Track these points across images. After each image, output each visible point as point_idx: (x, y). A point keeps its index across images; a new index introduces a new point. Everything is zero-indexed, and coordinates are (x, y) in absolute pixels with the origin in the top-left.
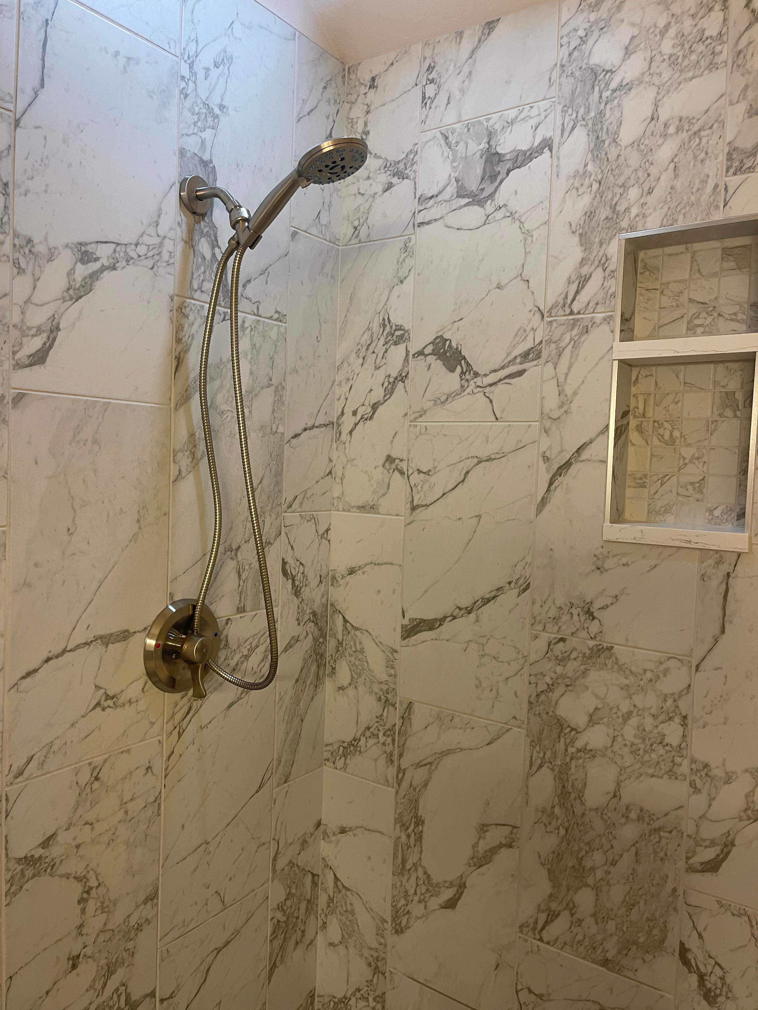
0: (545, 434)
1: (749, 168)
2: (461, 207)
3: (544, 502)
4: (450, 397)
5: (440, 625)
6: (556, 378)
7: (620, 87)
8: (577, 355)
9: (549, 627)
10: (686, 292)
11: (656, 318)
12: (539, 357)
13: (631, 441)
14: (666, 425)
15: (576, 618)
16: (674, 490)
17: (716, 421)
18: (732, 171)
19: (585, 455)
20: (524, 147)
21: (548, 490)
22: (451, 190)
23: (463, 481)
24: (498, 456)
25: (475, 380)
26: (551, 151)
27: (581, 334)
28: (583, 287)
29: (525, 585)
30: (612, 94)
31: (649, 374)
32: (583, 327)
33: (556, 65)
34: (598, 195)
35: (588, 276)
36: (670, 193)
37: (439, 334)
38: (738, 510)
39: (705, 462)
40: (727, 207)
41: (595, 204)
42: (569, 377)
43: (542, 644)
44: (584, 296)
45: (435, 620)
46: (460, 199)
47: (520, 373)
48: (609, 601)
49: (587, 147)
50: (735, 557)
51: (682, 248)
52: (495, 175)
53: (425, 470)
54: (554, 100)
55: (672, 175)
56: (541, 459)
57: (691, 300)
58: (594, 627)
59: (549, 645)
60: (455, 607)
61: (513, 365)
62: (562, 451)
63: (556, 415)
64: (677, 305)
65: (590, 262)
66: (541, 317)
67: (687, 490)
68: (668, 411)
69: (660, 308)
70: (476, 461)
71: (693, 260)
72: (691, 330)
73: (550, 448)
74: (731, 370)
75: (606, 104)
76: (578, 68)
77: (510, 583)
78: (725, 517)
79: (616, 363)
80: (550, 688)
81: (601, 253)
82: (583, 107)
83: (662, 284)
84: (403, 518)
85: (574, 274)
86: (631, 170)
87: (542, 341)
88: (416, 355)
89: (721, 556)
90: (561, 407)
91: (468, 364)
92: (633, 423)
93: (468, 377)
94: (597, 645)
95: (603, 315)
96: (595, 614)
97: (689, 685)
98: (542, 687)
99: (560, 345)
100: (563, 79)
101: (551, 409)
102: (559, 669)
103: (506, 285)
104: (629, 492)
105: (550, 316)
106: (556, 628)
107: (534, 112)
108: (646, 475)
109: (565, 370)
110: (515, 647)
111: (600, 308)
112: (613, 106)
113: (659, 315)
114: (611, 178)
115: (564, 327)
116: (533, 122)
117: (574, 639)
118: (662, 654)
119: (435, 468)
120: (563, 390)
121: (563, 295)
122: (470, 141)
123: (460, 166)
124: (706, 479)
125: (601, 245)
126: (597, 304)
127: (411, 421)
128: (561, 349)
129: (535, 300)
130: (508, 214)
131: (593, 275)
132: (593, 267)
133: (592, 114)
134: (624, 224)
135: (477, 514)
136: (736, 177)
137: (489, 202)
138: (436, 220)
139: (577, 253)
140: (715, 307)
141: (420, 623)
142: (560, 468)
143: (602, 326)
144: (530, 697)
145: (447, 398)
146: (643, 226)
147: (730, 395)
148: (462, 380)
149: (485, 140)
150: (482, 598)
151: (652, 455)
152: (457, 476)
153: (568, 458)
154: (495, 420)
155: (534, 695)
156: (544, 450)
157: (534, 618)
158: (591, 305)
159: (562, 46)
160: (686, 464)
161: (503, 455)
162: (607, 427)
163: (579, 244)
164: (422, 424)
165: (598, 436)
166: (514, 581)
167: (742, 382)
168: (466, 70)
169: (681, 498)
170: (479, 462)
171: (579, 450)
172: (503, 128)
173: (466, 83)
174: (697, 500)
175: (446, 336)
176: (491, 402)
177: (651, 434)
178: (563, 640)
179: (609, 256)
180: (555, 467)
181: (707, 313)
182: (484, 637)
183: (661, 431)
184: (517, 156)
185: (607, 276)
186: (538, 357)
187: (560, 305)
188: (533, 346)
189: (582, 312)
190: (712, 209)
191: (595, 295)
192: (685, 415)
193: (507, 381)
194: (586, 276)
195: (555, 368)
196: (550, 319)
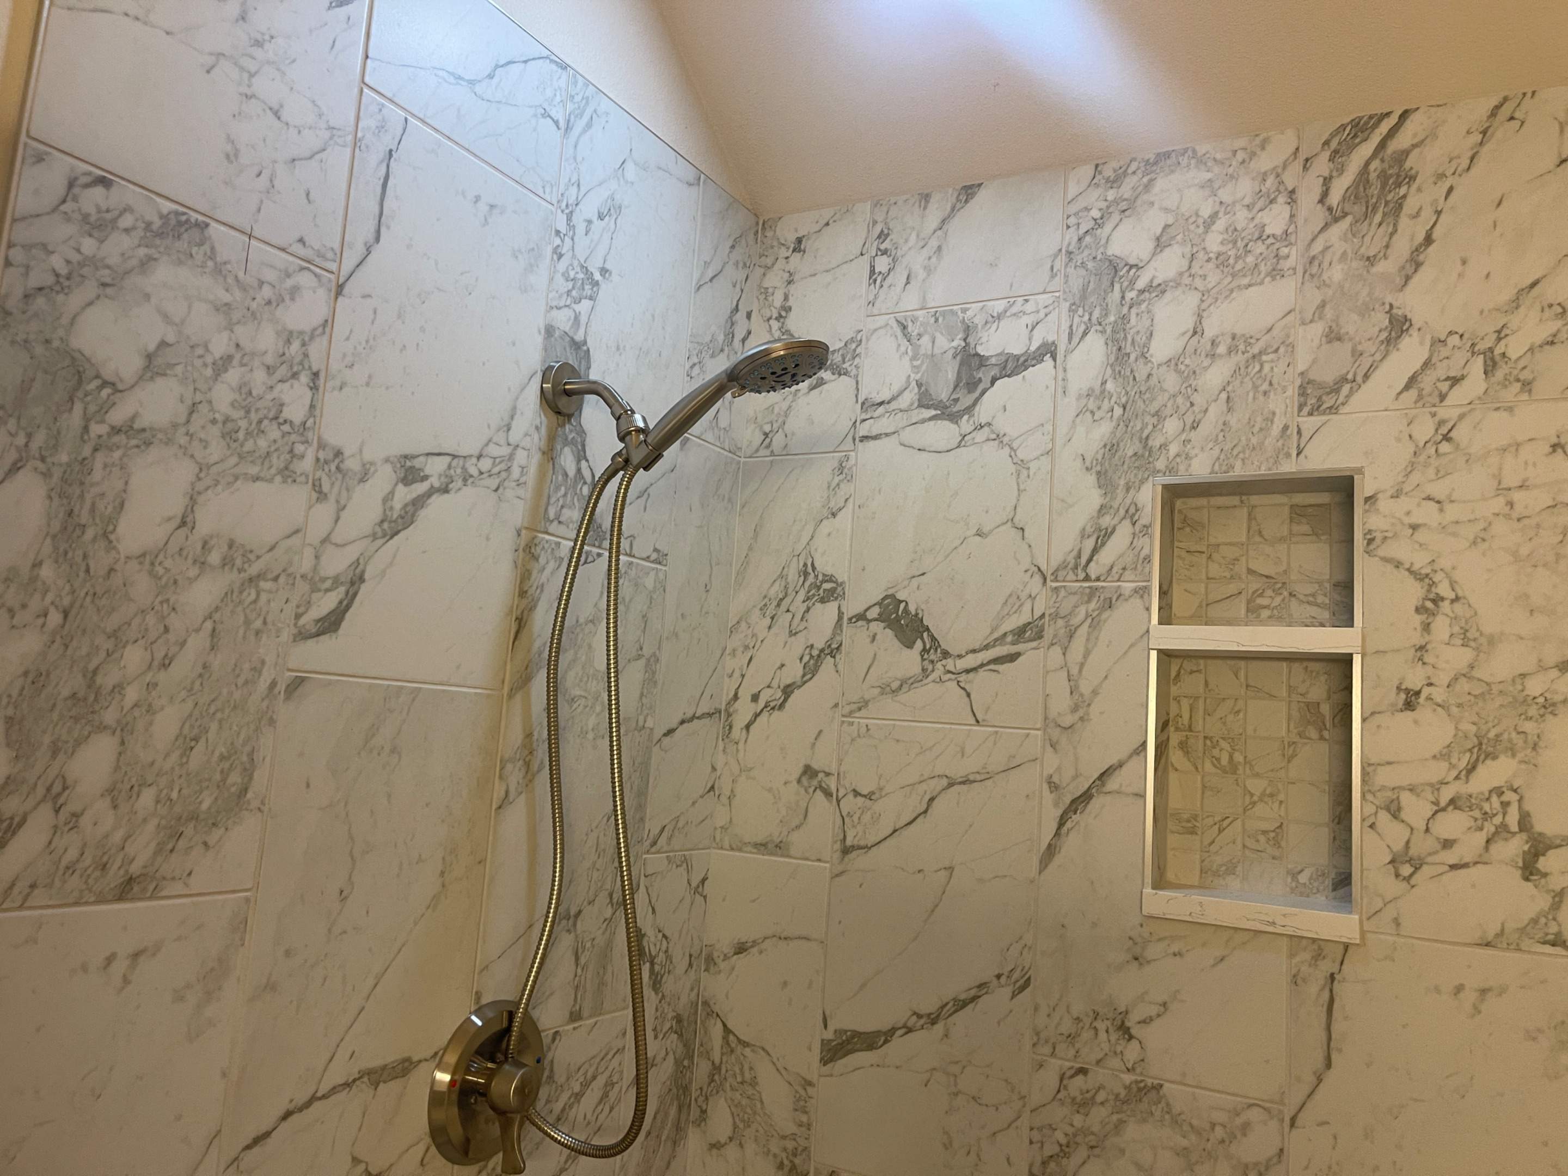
0: (1051, 749)
1: (1330, 408)
2: (923, 421)
3: (1051, 851)
4: (905, 684)
5: (886, 1042)
6: (1065, 669)
7: (1149, 288)
8: (1097, 638)
9: (1061, 1048)
10: (1243, 559)
11: (1203, 590)
12: (1041, 637)
13: (1173, 765)
14: (1223, 744)
15: (1103, 1036)
16: (1239, 842)
17: (1294, 743)
18: (1306, 410)
19: (1112, 784)
20: (1017, 349)
21: (1057, 834)
22: (910, 397)
23: (925, 812)
24: (978, 777)
25: (944, 662)
26: (1055, 360)
27: (1102, 609)
28: (1103, 544)
29: (1022, 982)
30: (1138, 296)
31: (1195, 669)
32: (1105, 599)
33: (1060, 250)
34: (1122, 423)
35: (1109, 530)
36: (1222, 430)
37: (890, 592)
38: (1333, 875)
39: (1281, 802)
40: (1302, 456)
41: (1118, 435)
42: (1085, 668)
43: (1049, 1077)
44: (1107, 556)
45: (878, 1033)
46: (923, 410)
47: (1012, 658)
48: (1153, 1010)
49: (1105, 359)
50: (1341, 949)
51: (1235, 500)
52: (974, 383)
53: (865, 792)
54: (1057, 294)
55: (1225, 409)
56: (1045, 786)
57: (1250, 571)
58: (1132, 1052)
59: (1061, 1080)
60: (910, 1013)
61: (1001, 645)
62: (1076, 777)
63: (1068, 720)
64: (1232, 576)
65: (1112, 511)
66: (1041, 581)
67: (1258, 841)
68: (1224, 723)
69: (1208, 578)
70: (945, 782)
71: (1251, 518)
72: (1253, 612)
73: (1059, 769)
74: (1312, 672)
75: (1130, 308)
76: (1091, 257)
77: (998, 977)
78: (1316, 884)
79: (1154, 655)
80: (1065, 1151)
81: (1128, 501)
82: (1098, 308)
83: (1208, 546)
84: (827, 865)
85: (1089, 525)
86: (1167, 395)
87: (1043, 615)
88: (854, 620)
89: (1319, 947)
90: (1075, 709)
91: (933, 639)
92: (1175, 738)
93: (932, 657)
94: (1137, 1082)
95: (1133, 585)
96: (1133, 1032)
97: (1282, 1150)
98: (1051, 1149)
99: (1071, 622)
100: (1071, 270)
101: (1059, 714)
102: (1078, 1120)
103: (991, 532)
104: (1173, 840)
105: (1056, 580)
106: (1072, 1052)
107: (1029, 307)
108: (1196, 816)
109: (1080, 658)
110: (1006, 1081)
111: (1128, 575)
112: (1140, 311)
113: (1206, 588)
114: (1140, 403)
115: (1076, 598)
116: (1029, 320)
117: (1101, 1071)
118: (1239, 1099)
119: (881, 789)
120: (1077, 687)
121: (1075, 553)
122: (938, 335)
123: (924, 367)
124: (1284, 826)
125: (1128, 490)
126: (1124, 569)
127: (843, 716)
128: (1073, 628)
129: (1032, 557)
130: (994, 436)
131: (1117, 528)
132: (1117, 519)
133: (1112, 318)
134: (1161, 464)
135: (947, 864)
136: (1312, 418)
137: (966, 417)
138: (887, 435)
139: (1095, 498)
140: (1284, 583)
141: (853, 1037)
142: (1073, 801)
143: (1132, 600)
144: (1031, 1166)
145: (901, 685)
146: (1187, 470)
147: (1312, 707)
148: (923, 660)
149: (961, 336)
150: (955, 1000)
151: (1204, 787)
152: (915, 804)
153: (1087, 786)
154: (974, 722)
155: (1038, 1160)
156: (1051, 772)
157: (1038, 1034)
158: (1115, 570)
159: (1068, 227)
160: (1254, 803)
161: (988, 776)
162: (1144, 744)
163: (1097, 485)
164: (861, 721)
165: (1130, 756)
166: (1006, 974)
167: (1329, 691)
168: (934, 243)
169: (1247, 852)
170: (951, 785)
171: (1104, 776)
172: (986, 323)
173: (934, 259)
174: (1274, 858)
175: (900, 596)
176: (969, 695)
177: (1200, 755)
178: (1083, 1071)
179: (1140, 506)
180: (1068, 800)
181: (1274, 591)
182: (957, 1063)
183: (1216, 752)
184: (1007, 361)
185: (1137, 531)
186: (1039, 636)
187: (1070, 566)
188: (1030, 620)
189: (1102, 579)
190: (1281, 456)
191: (1121, 556)
192: (1250, 731)
193: (992, 667)
194: (1107, 529)
195: (1064, 654)
196: (1055, 585)
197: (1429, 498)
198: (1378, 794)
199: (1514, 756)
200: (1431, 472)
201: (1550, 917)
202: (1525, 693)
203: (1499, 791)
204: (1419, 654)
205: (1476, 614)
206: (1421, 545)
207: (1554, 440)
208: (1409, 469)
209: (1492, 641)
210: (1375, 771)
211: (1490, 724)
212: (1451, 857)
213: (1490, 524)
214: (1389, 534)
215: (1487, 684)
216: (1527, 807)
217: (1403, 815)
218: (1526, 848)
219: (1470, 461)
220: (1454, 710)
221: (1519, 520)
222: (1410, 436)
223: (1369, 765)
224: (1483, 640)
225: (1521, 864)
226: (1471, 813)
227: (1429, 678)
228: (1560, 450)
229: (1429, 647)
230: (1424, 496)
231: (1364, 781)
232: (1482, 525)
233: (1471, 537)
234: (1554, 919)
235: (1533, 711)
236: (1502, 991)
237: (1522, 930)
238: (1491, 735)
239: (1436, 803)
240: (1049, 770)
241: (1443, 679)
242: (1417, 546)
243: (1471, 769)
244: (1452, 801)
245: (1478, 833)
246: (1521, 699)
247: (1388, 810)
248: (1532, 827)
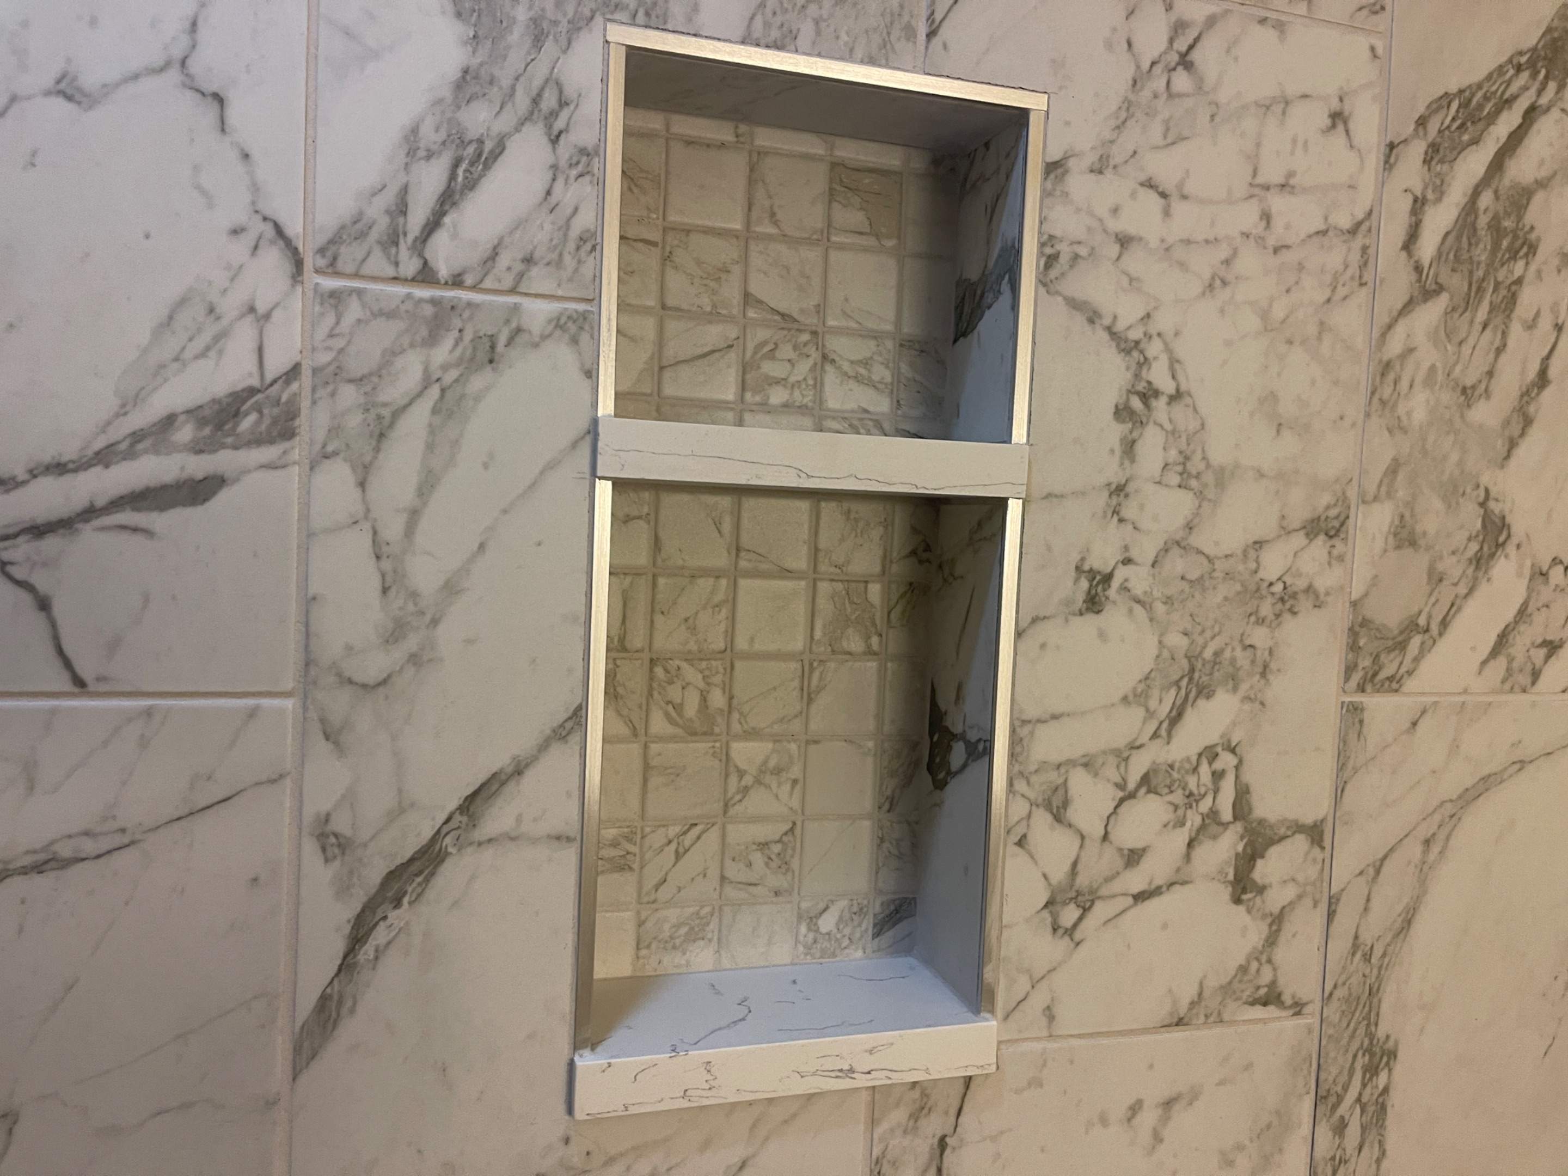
0: (327, 748)
3: (327, 1014)
6: (367, 526)
8: (455, 444)
10: (737, 271)
11: (654, 337)
12: (288, 434)
14: (691, 674)
16: (714, 873)
17: (822, 663)
19: (498, 819)
21: (347, 965)
24: (89, 846)
27: (469, 366)
28: (471, 185)
31: (636, 512)
32: (477, 338)
35: (489, 145)
38: (878, 908)
39: (795, 782)
40: (937, 41)
42: (424, 524)
44: (480, 218)
47: (197, 491)
50: (958, 1092)
51: (721, 131)
56: (310, 847)
57: (751, 301)
61: (155, 450)
62: (401, 809)
63: (373, 665)
64: (714, 308)
65: (495, 94)
66: (285, 267)
67: (750, 865)
68: (693, 630)
69: (664, 307)
71: (753, 177)
72: (753, 391)
73: (349, 798)
74: (856, 520)
78: (847, 931)
79: (604, 491)
81: (540, 71)
83: (665, 230)
85: (430, 122)
87: (296, 369)
90: (393, 637)
95: (554, 307)
99: (383, 397)
103: (108, 90)
105: (332, 269)
108: (631, 830)
109: (407, 496)
111: (539, 280)
113: (661, 330)
115: (398, 325)
120: (400, 574)
121: (390, 196)
124: (798, 831)
125: (538, 40)
126: (529, 260)
128: (386, 412)
129: (255, 188)
131: (509, 145)
132: (508, 118)
139: (443, 44)
140: (814, 333)
142: (392, 876)
143: (548, 346)
146: (690, 19)
147: (855, 591)
151: (648, 767)
153: (428, 833)
154: (69, 687)
156: (325, 807)
158: (504, 260)
160: (746, 790)
163: (450, 10)
165: (544, 746)
167: (886, 558)
169: (728, 889)
171: (475, 801)
174: (777, 894)
176: (44, 605)
177: (643, 699)
179: (570, 92)
180: (375, 874)
181: (795, 348)
183: (674, 692)
185: (563, 163)
186: (284, 430)
187: (374, 235)
188: (255, 382)
189: (469, 280)
190: (896, 33)
191: (519, 225)
192: (741, 643)
193: (126, 517)
194: (480, 142)
195: (362, 485)
196: (330, 283)
197: (1149, 184)
198: (1034, 779)
199: (1235, 689)
200: (1156, 130)
201: (1264, 958)
202: (1261, 574)
203: (1210, 753)
204: (1114, 501)
205: (1203, 425)
206: (1131, 280)
207: (1335, 105)
208: (1123, 115)
209: (1223, 477)
210: (1032, 733)
211: (1208, 634)
212: (1136, 880)
213: (1235, 252)
214: (1083, 251)
215: (1210, 560)
216: (1248, 777)
217: (1072, 814)
218: (1240, 848)
219: (1217, 119)
220: (1160, 608)
221: (1276, 250)
222: (1129, 44)
223: (1025, 722)
224: (1209, 478)
225: (1231, 877)
226: (1170, 798)
227: (1126, 548)
228: (1340, 127)
229: (1130, 488)
230: (1143, 177)
231: (1013, 756)
232: (1224, 253)
233: (1207, 275)
234: (1269, 961)
235: (1266, 609)
236: (1194, 1095)
237: (1226, 989)
238: (1208, 654)
239: (1121, 786)
240: (317, 804)
241: (1146, 550)
242: (1125, 281)
243: (1176, 717)
244: (1145, 779)
245: (1178, 830)
246: (1252, 587)
247: (1048, 805)
248: (1250, 810)
